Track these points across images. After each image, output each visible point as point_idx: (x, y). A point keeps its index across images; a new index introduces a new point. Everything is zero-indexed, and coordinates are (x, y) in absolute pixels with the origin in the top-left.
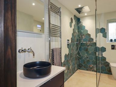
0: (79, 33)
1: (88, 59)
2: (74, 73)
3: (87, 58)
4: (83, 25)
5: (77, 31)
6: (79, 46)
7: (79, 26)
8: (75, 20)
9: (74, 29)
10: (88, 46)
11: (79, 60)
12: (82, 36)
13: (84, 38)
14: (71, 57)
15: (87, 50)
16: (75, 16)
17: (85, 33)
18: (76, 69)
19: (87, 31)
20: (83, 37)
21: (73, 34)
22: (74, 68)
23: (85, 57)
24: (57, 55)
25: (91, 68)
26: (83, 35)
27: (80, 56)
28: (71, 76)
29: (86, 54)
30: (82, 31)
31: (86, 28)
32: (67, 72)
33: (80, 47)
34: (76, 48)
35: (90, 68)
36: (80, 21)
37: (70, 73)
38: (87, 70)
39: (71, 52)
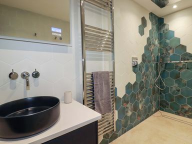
0: (162, 45)
1: (180, 94)
2: (148, 116)
3: (178, 91)
4: (170, 29)
5: (157, 42)
6: (162, 69)
7: (162, 32)
8: (151, 21)
9: (148, 39)
10: (181, 69)
11: (161, 94)
12: (167, 50)
13: (171, 54)
14: (142, 88)
15: (177, 77)
16: (151, 14)
17: (173, 45)
18: (154, 109)
19: (179, 40)
20: (170, 51)
21: (147, 48)
22: (150, 108)
23: (174, 89)
24: (101, 84)
25: (186, 112)
26: (171, 49)
27: (162, 87)
28: (141, 121)
29: (176, 85)
30: (168, 41)
31: (176, 35)
32: (131, 115)
33: (164, 71)
34: (155, 72)
35: (183, 110)
36: (164, 23)
37: (139, 115)
38: (178, 114)
39: (143, 80)
